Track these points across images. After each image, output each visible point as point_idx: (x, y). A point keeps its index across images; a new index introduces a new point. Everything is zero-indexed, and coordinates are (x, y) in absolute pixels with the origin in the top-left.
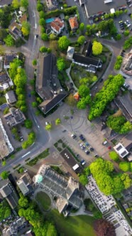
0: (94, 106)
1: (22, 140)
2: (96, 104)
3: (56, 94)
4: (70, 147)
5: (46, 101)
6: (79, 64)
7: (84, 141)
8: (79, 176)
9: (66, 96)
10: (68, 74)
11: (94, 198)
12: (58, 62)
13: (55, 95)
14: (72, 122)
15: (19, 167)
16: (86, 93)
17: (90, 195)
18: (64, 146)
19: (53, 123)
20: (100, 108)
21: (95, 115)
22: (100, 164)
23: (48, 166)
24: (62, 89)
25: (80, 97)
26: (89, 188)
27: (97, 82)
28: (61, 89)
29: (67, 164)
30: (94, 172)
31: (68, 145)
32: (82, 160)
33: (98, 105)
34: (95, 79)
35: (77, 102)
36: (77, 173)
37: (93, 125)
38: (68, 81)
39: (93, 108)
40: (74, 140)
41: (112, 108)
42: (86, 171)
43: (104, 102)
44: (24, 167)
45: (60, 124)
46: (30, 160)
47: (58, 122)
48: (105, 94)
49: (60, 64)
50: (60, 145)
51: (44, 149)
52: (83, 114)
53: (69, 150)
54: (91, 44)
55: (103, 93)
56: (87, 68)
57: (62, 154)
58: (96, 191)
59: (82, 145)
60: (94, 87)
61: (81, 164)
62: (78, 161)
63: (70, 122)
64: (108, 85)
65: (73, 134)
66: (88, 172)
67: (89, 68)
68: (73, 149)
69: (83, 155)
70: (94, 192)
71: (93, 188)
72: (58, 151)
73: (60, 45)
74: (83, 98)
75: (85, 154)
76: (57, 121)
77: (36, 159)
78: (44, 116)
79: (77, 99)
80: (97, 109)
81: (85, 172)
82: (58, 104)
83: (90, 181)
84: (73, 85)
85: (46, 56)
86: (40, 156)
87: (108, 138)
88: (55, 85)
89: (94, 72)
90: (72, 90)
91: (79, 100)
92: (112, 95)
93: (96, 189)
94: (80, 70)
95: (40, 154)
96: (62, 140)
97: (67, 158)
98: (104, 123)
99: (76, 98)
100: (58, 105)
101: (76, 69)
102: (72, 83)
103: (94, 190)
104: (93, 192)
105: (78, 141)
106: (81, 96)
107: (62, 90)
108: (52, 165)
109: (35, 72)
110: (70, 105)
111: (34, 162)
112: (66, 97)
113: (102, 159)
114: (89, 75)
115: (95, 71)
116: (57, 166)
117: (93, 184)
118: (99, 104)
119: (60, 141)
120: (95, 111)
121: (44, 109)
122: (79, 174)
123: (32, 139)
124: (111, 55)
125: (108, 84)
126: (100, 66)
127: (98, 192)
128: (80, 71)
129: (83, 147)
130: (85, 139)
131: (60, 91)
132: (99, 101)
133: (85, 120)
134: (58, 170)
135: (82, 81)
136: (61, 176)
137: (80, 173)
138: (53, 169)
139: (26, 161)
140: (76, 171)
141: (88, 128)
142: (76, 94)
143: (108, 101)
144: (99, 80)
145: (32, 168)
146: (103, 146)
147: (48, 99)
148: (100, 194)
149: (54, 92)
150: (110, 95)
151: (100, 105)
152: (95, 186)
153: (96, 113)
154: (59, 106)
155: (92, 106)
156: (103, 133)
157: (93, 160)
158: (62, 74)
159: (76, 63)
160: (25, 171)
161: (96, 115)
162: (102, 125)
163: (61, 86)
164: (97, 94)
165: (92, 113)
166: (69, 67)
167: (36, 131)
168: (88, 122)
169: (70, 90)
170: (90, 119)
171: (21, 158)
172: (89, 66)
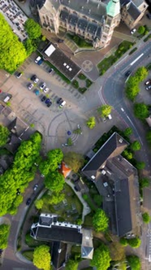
0: (34, 158)
1: (147, 83)
2: (30, 162)
3: (101, 170)
4: (66, 84)
5: (117, 155)
6: (69, 226)
7: (43, 97)
8: (42, 36)
9: (83, 169)
10: (85, 205)
11: (13, 4)
12: (106, 225)
13: (103, 167)
14: (68, 126)
15: (146, 36)
16: (50, 178)
17: (20, 8)
18: (75, 84)
19: (99, 120)
20: (22, 156)
21: (30, 143)
22: (7, 59)
23: (96, 46)
24: (92, 179)
25: (60, 170)
26: (23, 19)
27: (35, 198)
28: (95, 180)
29: (65, 53)
30: (17, 45)
31: (68, 87)
32: (41, 65)
33: (27, 160)
34: (39, 205)
35: (63, 160)
36: (47, 40)
37: (31, 126)
38: (85, 193)
39: (35, 155)
40: (59, 97)
41: (5, 159)
42: (31, 45)
43: (18, 167)
44: (138, 37)
45: (87, 119)
46: (129, 51)
47: (91, 121)
48: (17, 181)
49: (102, 221)
50: (82, 84)
51: (108, 73)
52: (51, 142)
53: (66, 77)
54: (53, 264)
55: (21, 182)
56: (55, 220)
57: (76, 69)
58: (11, 16)
59: (44, 89)
60: (39, 189)
61: (41, 56)
62: (48, 62)
63: (70, 126)
64: (15, 197)
65: (62, 105)
66: (28, 45)
67: (51, 220)
68: (59, 80)
69: (41, 73)
70: (13, 13)
71: (16, 20)
72: (83, 73)
73: (106, 255)
74: (53, 169)
75: (37, 74)
76: (93, 123)
77: (118, 55)
78: (116, 128)
79: (64, 165)
80: (27, 154)
81: (33, 45)
82: (96, 152)
83: (22, 31)
84: (75, 188)
85: (128, 233)
86: (112, 60)
87: (4, 107)
88: (106, 184)
89: (43, 215)
90: (75, 179)
91: (61, 164)
92: (5, 182)
93: (11, 20)
94: (67, 215)
95: (114, 64)
96: (79, 94)
97: (68, 64)
98: (13, 131)
99: (66, 166)
100: (95, 150)
101: (73, 215)
102: (77, 190)
103: (15, 17)
104: (15, 13)
105: (52, 96)
106: (57, 171)
107: (93, 177)
108: (90, 48)
109: (142, 200)
110: (74, 153)
111: (122, 48)
112: (83, 167)
113: (7, 71)
114: (51, 209)
115: (41, 217)
116: (81, 49)
117: (17, 26)
118: (24, 163)
119: (82, 91)
120: (31, 149)
121: (118, 140)
122: (44, 39)
123: (132, 86)
124: (18, 247)
125: (15, 200)
126: (33, 227)
127: (7, 14)
128: (66, 212)
129: (42, 87)
130: (42, 101)
131: (95, 176)
132: (26, 167)
133: (46, 132)
134: (79, 40)
135: (60, 198)
136: (72, 32)
137: (42, 41)
138: (87, 42)
139: (136, 48)
140: (48, 44)
141: (39, 119)
142: (67, 173)
143: (12, 171)
144: (33, 203)
145: (124, 37)
146: (9, 93)
147: (113, 159)
148: (4, 12)
149: (107, 172)
150: (8, 182)
151: (22, 162)
152: (13, 23)
153: (27, 146)
154: (93, 150)
155: (36, 158)
156: (13, 115)
157: (23, 68)
158: (96, 204)
159: (74, 226)
160: (135, 30)
161: (27, 144)
162: (15, 127)
163: (96, 183)
164: (31, 179)
165: (36, 145)
166: (85, 217)
167: (127, 102)
168: (40, 130)
169: (79, 179)
170: (37, 135)
171: (145, 52)
172: (53, 224)
